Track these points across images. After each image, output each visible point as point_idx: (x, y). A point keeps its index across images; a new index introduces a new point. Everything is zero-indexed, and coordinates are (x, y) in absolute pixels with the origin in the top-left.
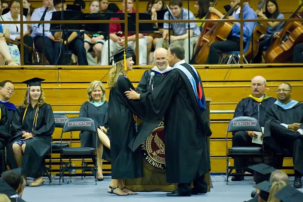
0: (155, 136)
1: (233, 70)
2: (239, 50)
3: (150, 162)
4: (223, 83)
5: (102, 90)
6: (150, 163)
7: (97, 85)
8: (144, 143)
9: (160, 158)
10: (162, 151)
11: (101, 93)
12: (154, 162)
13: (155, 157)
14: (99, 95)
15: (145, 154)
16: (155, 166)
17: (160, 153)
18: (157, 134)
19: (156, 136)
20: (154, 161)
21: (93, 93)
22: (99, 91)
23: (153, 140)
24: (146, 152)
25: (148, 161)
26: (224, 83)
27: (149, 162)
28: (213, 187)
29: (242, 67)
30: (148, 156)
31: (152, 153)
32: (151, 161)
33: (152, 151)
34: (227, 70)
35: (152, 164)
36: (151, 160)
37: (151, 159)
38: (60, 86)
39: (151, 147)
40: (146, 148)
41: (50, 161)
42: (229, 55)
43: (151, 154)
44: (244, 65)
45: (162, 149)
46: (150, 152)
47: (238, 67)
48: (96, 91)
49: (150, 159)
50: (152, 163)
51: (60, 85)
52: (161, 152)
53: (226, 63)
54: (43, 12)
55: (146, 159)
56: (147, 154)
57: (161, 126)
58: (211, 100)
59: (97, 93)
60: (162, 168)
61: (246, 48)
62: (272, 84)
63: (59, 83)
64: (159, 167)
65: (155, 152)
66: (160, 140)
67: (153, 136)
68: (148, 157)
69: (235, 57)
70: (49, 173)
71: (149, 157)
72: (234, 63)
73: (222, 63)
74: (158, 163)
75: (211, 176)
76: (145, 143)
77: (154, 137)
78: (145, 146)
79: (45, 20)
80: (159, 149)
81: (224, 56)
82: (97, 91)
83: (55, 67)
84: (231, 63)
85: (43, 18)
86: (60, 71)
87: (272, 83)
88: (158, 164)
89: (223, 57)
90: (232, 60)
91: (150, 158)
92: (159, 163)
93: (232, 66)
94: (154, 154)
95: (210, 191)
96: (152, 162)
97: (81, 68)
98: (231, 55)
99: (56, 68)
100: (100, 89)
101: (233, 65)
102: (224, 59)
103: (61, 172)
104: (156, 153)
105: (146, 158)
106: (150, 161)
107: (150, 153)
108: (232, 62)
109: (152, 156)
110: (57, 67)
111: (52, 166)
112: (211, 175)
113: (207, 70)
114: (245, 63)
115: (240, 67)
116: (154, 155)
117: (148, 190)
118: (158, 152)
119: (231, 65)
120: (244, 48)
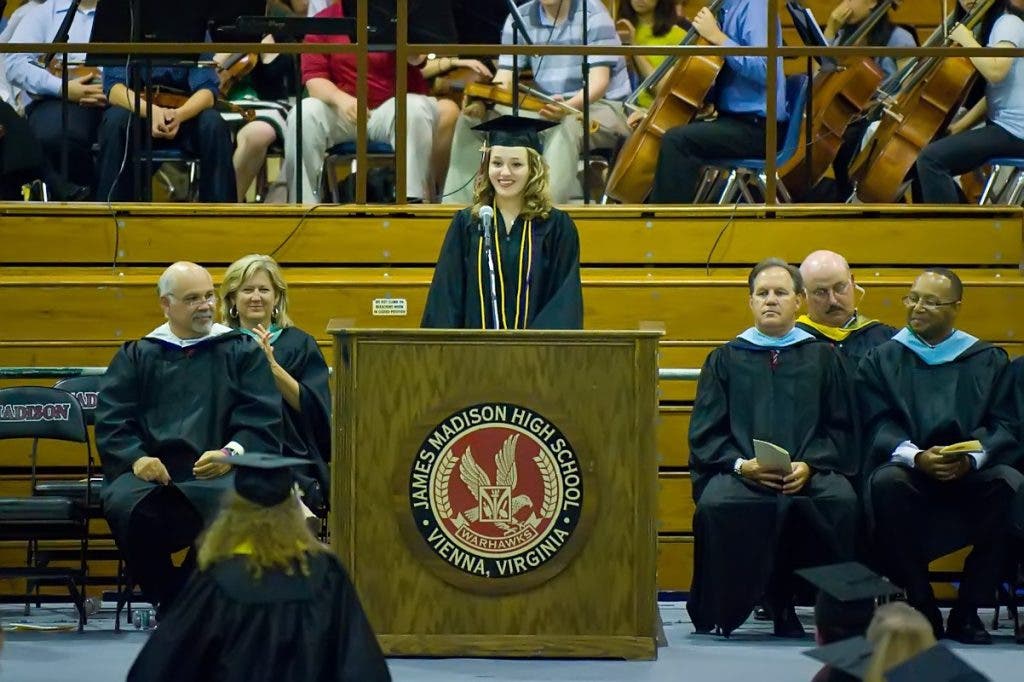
0: (464, 457)
1: (739, 224)
2: (762, 155)
3: (444, 551)
4: (704, 270)
5: (275, 287)
6: (445, 556)
7: (258, 269)
8: (425, 482)
9: (479, 538)
10: (488, 513)
11: (269, 296)
12: (457, 551)
13: (460, 534)
14: (264, 302)
15: (426, 523)
16: (463, 566)
17: (481, 520)
18: (468, 449)
19: (467, 457)
20: (456, 546)
21: (243, 296)
22: (263, 289)
23: (456, 472)
24: (429, 514)
25: (436, 547)
26: (710, 270)
27: (441, 552)
28: (665, 644)
29: (771, 215)
30: (437, 530)
31: (453, 521)
32: (448, 547)
33: (450, 512)
34: (722, 224)
35: (450, 559)
36: (448, 543)
37: (448, 539)
38: (122, 277)
39: (446, 499)
40: (429, 501)
41: (85, 545)
42: (727, 173)
43: (447, 522)
44: (779, 207)
45: (487, 503)
46: (444, 516)
47: (758, 214)
48: (250, 290)
49: (444, 539)
50: (449, 553)
51: (122, 274)
52: (485, 517)
53: (715, 201)
54: (66, 13)
55: (431, 539)
56: (434, 524)
57: (483, 422)
58: (664, 333)
59: (256, 295)
60: (485, 575)
61: (787, 148)
62: (877, 277)
63: (119, 265)
64: (475, 571)
65: (463, 515)
66: (482, 472)
67: (455, 459)
68: (437, 534)
69: (746, 177)
70: (79, 588)
71: (440, 532)
72: (743, 201)
73: (702, 201)
74: (471, 555)
75: (659, 603)
76: (428, 484)
77: (459, 463)
78: (427, 495)
79: (69, 42)
80: (476, 504)
81: (711, 175)
82: (257, 290)
83: (107, 207)
84: (733, 201)
85: (63, 34)
86: (122, 222)
87: (877, 274)
88: (474, 559)
89: (706, 178)
90: (739, 192)
91: (445, 536)
92: (475, 556)
93: (735, 211)
94: (459, 522)
95: (657, 657)
96: (451, 551)
97: (197, 213)
98: (734, 172)
99: (110, 213)
100: (267, 283)
101: (739, 208)
102: (708, 183)
103: (123, 587)
104: (466, 518)
105: (429, 536)
106: (445, 548)
107: (443, 520)
108: (737, 197)
109: (453, 529)
110: (112, 207)
111: (90, 563)
112: (660, 600)
113: (649, 224)
114: (782, 201)
115: (763, 214)
116: (458, 526)
117: (434, 652)
118: (474, 514)
119: (733, 207)
120: (780, 146)
